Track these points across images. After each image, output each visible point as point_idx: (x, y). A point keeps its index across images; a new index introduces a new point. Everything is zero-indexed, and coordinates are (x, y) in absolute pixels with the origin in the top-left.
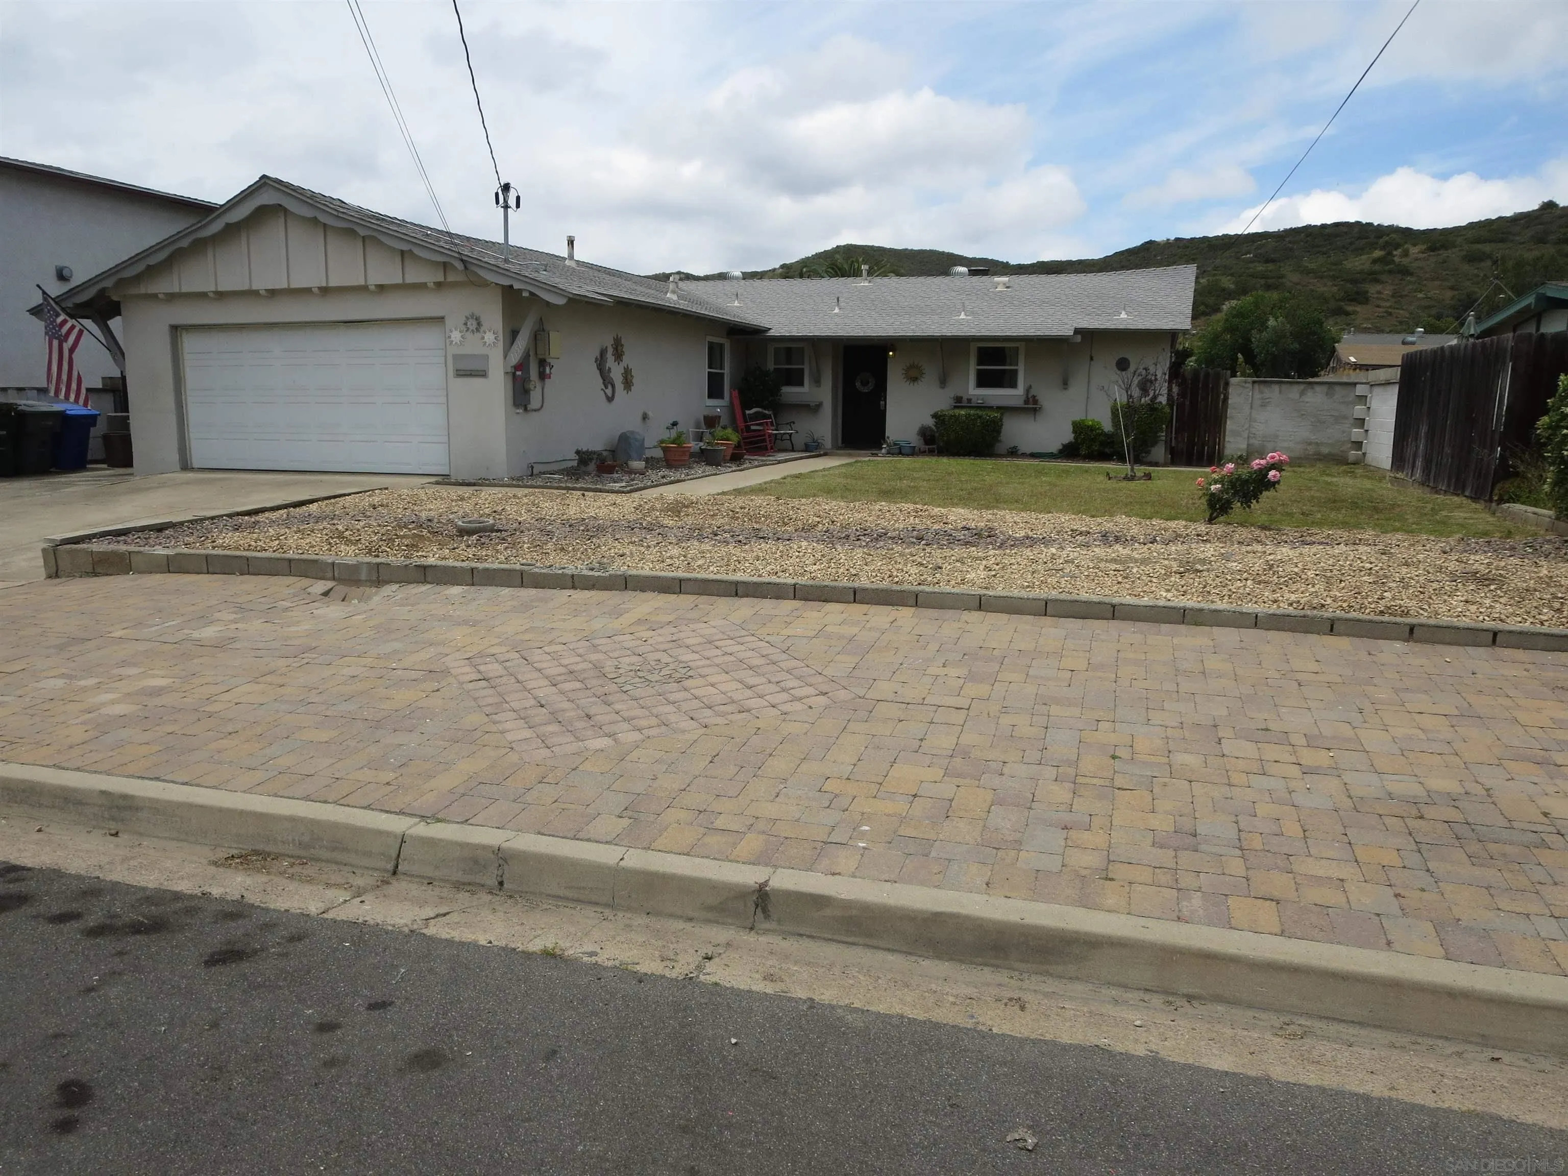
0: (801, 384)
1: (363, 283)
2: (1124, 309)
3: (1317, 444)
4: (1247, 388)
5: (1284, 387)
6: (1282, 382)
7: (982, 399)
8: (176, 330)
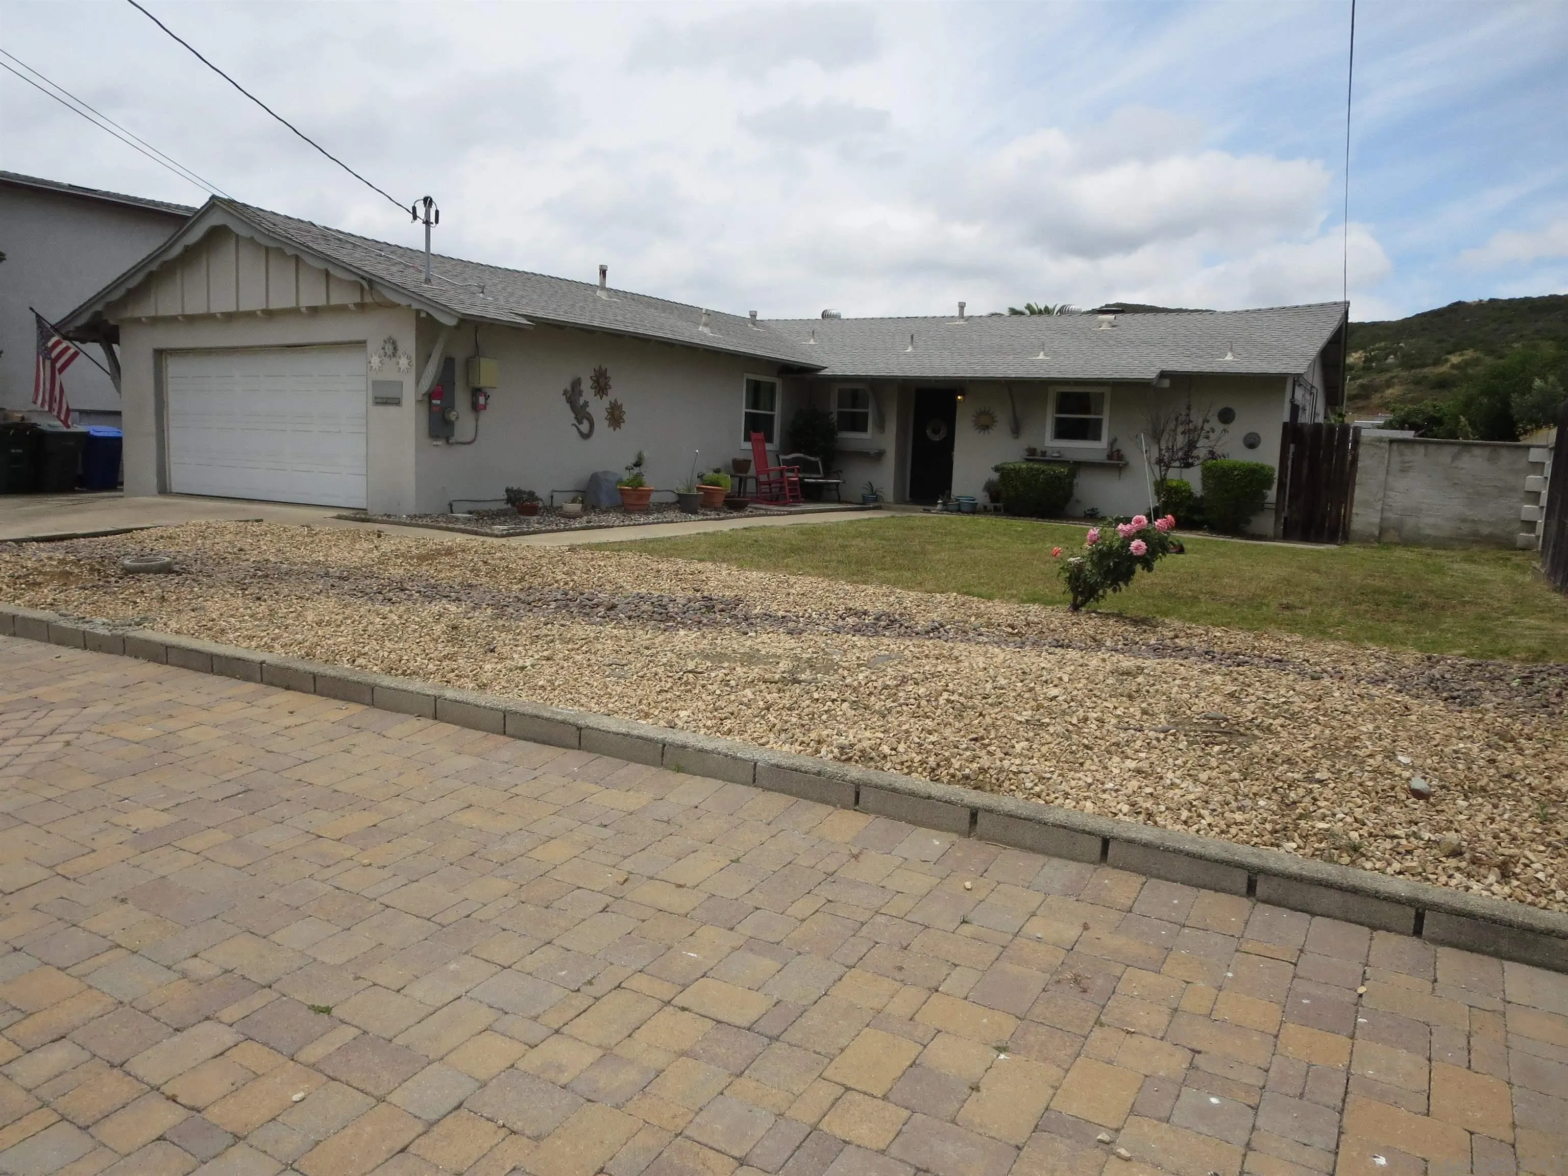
0: (865, 430)
1: (294, 305)
2: (1231, 350)
3: (1473, 521)
4: (1382, 448)
5: (1432, 448)
6: (1429, 442)
7: (1059, 452)
8: (160, 354)
